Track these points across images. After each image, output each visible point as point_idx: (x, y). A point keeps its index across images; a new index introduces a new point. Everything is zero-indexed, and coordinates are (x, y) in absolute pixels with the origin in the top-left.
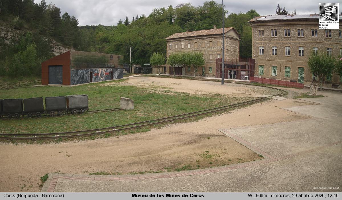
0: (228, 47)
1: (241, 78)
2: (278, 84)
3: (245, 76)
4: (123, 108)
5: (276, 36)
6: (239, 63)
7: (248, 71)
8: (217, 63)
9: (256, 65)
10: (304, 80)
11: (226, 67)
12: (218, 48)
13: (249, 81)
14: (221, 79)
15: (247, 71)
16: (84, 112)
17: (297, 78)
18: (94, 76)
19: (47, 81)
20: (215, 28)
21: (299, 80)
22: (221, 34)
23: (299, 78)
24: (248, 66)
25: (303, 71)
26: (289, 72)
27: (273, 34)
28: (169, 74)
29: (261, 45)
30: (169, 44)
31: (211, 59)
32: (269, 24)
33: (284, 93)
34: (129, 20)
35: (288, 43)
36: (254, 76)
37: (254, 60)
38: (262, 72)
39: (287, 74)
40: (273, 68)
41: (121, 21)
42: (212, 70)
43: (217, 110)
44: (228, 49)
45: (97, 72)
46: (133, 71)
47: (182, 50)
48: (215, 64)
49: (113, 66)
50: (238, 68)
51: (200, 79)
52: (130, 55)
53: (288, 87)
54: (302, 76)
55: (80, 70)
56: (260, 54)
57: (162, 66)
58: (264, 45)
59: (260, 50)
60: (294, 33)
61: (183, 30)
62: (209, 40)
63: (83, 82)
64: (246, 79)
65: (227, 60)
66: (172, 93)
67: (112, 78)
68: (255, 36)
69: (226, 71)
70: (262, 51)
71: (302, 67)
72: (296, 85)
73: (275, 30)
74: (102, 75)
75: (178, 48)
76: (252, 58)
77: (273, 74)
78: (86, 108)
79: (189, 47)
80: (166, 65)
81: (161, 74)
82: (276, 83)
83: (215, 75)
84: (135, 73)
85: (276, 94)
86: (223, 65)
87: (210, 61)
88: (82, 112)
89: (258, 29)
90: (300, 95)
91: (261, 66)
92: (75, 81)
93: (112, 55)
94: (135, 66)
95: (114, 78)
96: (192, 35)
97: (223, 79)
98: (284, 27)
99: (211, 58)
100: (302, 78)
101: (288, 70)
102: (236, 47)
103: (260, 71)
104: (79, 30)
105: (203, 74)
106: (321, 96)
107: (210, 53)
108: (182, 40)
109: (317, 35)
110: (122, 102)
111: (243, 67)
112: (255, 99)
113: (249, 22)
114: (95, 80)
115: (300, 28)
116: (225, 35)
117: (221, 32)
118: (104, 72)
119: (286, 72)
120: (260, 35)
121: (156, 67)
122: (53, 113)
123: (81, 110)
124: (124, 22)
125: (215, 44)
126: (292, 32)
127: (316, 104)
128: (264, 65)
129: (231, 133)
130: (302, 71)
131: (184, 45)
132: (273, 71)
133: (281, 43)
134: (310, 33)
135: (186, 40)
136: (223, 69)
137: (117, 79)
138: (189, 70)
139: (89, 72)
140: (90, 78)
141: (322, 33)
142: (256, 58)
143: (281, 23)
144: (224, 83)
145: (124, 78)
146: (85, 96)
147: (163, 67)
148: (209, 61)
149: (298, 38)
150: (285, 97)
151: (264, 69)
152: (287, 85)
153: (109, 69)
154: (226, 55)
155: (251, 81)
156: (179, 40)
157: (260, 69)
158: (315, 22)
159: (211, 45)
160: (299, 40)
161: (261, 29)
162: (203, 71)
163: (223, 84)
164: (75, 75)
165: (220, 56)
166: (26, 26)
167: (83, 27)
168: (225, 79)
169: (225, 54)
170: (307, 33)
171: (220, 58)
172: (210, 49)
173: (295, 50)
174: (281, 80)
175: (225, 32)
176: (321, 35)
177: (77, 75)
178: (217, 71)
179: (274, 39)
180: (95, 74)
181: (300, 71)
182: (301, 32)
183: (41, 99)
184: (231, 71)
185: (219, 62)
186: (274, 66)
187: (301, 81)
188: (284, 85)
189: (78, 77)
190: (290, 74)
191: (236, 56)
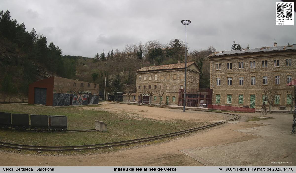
0: (189, 79)
1: (201, 106)
2: (233, 110)
3: (204, 104)
4: (97, 130)
5: (232, 68)
6: (199, 93)
7: (207, 100)
8: (179, 93)
9: (213, 95)
10: (255, 105)
11: (187, 96)
12: (181, 80)
13: (207, 108)
14: (183, 107)
15: (205, 100)
16: (63, 131)
17: (249, 104)
18: (73, 100)
19: (33, 101)
20: (178, 62)
21: (251, 106)
22: (184, 68)
23: (251, 104)
24: (207, 95)
25: (255, 97)
26: (242, 99)
27: (229, 66)
28: (138, 102)
29: (218, 77)
30: (138, 76)
31: (174, 90)
32: (225, 58)
33: (238, 117)
34: (105, 54)
35: (241, 74)
36: (211, 104)
37: (212, 90)
38: (219, 100)
39: (240, 101)
40: (228, 96)
41: (98, 53)
42: (175, 99)
43: (179, 133)
44: (190, 81)
45: (76, 97)
46: (107, 99)
47: (150, 82)
48: (178, 94)
49: (90, 93)
50: (197, 97)
51: (165, 107)
52: (105, 84)
53: (241, 112)
54: (253, 102)
55: (61, 94)
56: (217, 84)
57: (132, 94)
58: (221, 77)
59: (218, 81)
60: (247, 65)
61: (152, 64)
62: (173, 73)
63: (64, 104)
64: (205, 106)
65: (188, 91)
66: (140, 119)
67: (89, 103)
68: (214, 69)
69: (187, 100)
70: (219, 82)
71: (254, 94)
72: (248, 110)
73: (230, 63)
74: (80, 100)
75: (146, 79)
76: (210, 89)
77: (228, 101)
78: (65, 127)
79: (156, 79)
80: (136, 94)
81: (131, 102)
82: (231, 109)
83: (178, 103)
84: (109, 100)
85: (230, 119)
86: (185, 95)
87: (174, 92)
88: (62, 131)
89: (216, 63)
90: (252, 119)
91: (218, 95)
92: (56, 103)
93: (89, 83)
94: (109, 94)
95: (91, 103)
96: (159, 69)
97: (185, 107)
98: (238, 60)
99: (175, 88)
100: (254, 104)
101: (241, 97)
102: (196, 79)
103: (217, 99)
104: (62, 59)
105: (167, 103)
106: (270, 118)
107: (174, 84)
108: (150, 73)
109: (267, 65)
110: (96, 125)
111: (202, 97)
112: (212, 124)
113: (208, 57)
114: (74, 104)
115: (252, 61)
116: (187, 69)
117: (184, 66)
118: (82, 98)
119: (240, 99)
120: (217, 68)
121: (126, 96)
122: (37, 129)
123: (61, 129)
124: (101, 55)
125: (178, 77)
126: (245, 64)
127: (266, 125)
128: (220, 94)
129: (191, 153)
130: (253, 98)
131: (152, 77)
132: (228, 99)
133: (236, 74)
134: (261, 64)
135: (153, 73)
136: (184, 98)
137: (93, 104)
138: (155, 99)
139: (69, 97)
140: (70, 102)
141: (271, 64)
142: (213, 89)
143: (235, 57)
144: (186, 111)
145: (99, 104)
146: (65, 117)
147: (132, 96)
148: (172, 92)
149: (251, 70)
150: (238, 121)
151: (220, 97)
152: (240, 111)
153: (87, 95)
154: (187, 87)
155: (209, 108)
156: (147, 73)
157: (217, 98)
158: (265, 54)
159: (175, 78)
160: (251, 71)
161: (218, 63)
162: (167, 100)
163: (184, 111)
164: (57, 98)
165: (182, 87)
166: (17, 50)
167: (66, 57)
168: (186, 107)
169: (187, 85)
170: (258, 64)
171: (182, 88)
172: (174, 81)
173: (248, 80)
174: (235, 106)
175: (187, 66)
176: (270, 65)
177: (59, 98)
178: (179, 100)
179: (230, 71)
180: (74, 99)
181: (252, 97)
182: (253, 64)
183: (27, 116)
184: (192, 100)
185: (182, 93)
186: (229, 95)
187: (252, 107)
188: (237, 110)
189: (60, 100)
190: (243, 101)
191: (197, 87)
